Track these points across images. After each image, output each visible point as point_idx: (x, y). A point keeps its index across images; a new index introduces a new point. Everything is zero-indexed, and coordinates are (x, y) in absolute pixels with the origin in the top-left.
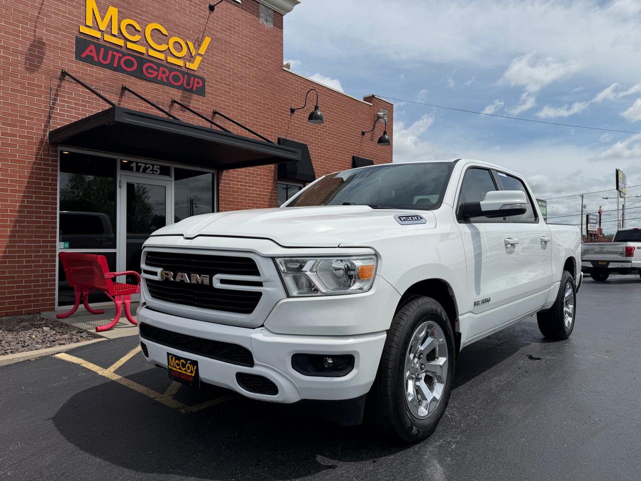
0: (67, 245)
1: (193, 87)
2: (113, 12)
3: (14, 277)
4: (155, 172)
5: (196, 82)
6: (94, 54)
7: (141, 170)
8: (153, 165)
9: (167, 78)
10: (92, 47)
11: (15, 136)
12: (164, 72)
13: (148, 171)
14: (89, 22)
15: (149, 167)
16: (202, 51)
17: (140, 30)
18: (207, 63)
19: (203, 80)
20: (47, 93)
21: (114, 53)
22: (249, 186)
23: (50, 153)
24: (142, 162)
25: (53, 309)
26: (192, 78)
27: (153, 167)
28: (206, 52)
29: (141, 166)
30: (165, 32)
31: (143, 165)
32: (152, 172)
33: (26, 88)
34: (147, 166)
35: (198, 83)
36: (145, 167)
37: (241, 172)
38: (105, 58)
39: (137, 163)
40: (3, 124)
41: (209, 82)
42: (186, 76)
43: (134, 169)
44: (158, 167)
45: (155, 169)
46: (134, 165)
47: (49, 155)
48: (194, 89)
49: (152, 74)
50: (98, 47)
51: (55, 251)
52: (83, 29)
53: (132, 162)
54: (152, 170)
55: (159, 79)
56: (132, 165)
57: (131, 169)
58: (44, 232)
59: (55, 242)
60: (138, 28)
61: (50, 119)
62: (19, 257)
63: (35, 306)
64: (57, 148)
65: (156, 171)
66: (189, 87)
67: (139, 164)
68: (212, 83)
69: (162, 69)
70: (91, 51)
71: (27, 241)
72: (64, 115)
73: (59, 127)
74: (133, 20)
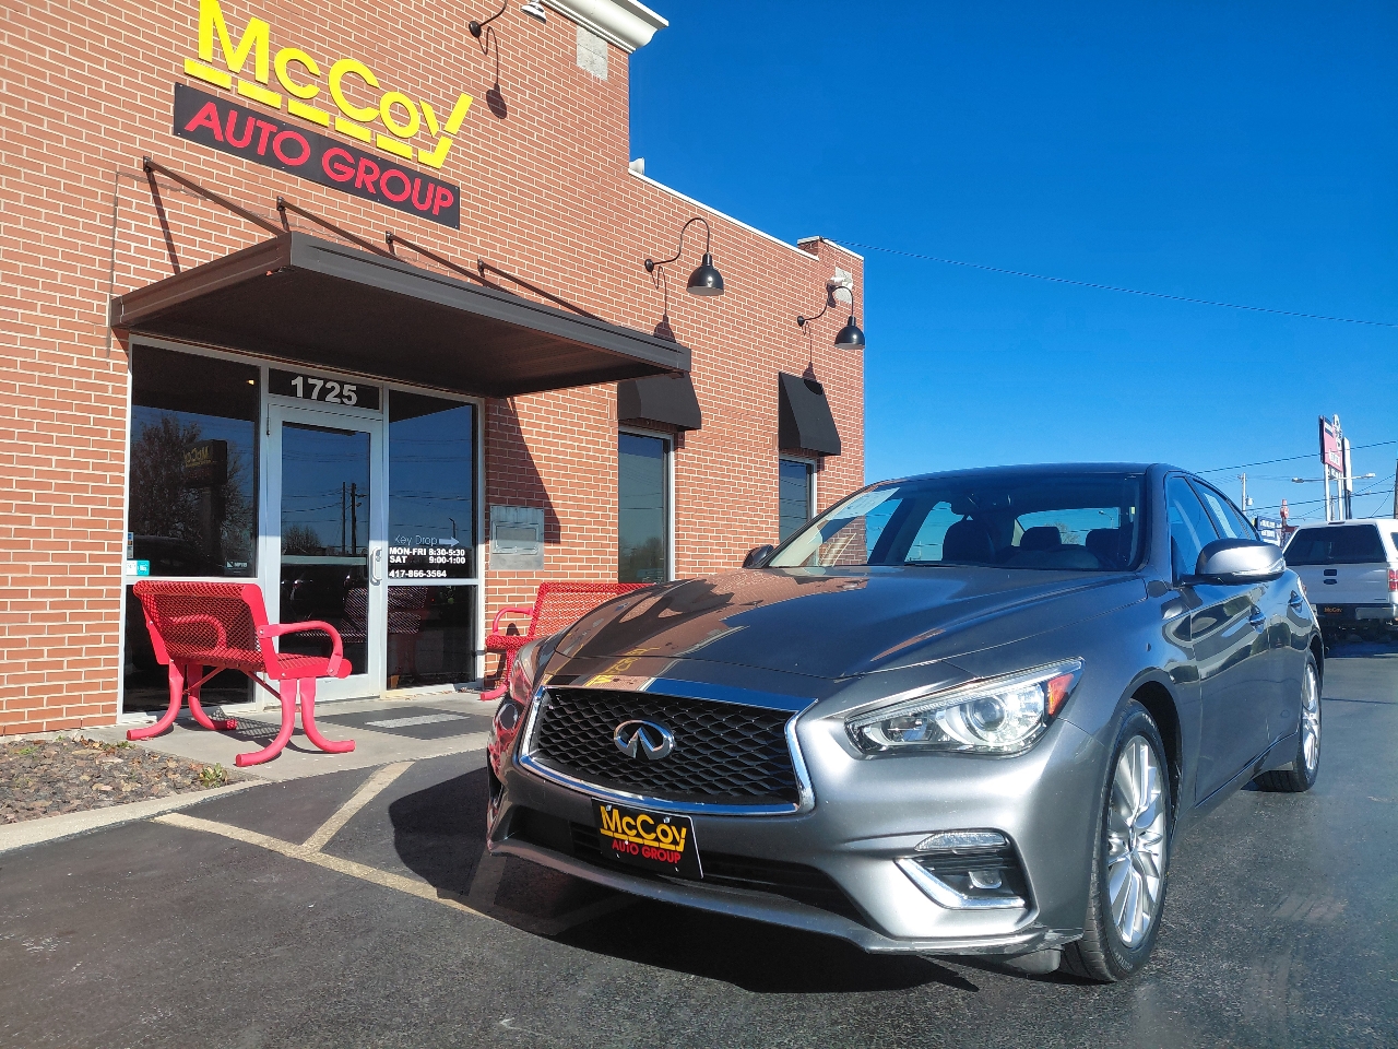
0: (145, 566)
1: (432, 207)
2: (258, 30)
3: (22, 642)
4: (345, 400)
5: (439, 196)
6: (215, 124)
7: (315, 395)
8: (342, 384)
9: (376, 184)
10: (210, 108)
11: (33, 307)
12: (369, 171)
13: (330, 397)
14: (206, 51)
15: (333, 388)
16: (454, 123)
17: (318, 73)
18: (464, 153)
19: (455, 191)
20: (106, 209)
21: (259, 123)
22: (556, 436)
23: (112, 349)
24: (319, 375)
25: (113, 720)
26: (431, 187)
27: (342, 388)
28: (462, 127)
29: (314, 386)
30: (372, 80)
31: (320, 384)
32: (338, 400)
33: (62, 197)
34: (329, 385)
35: (444, 198)
36: (323, 387)
37: (537, 402)
38: (238, 134)
39: (305, 378)
40: (6, 278)
41: (468, 197)
42: (418, 181)
43: (300, 393)
44: (354, 388)
45: (345, 393)
46: (298, 382)
47: (108, 354)
48: (436, 212)
49: (343, 173)
50: (224, 106)
51: (118, 582)
52: (191, 67)
53: (295, 376)
54: (340, 395)
55: (358, 185)
56: (293, 383)
57: (292, 392)
58: (93, 535)
59: (118, 559)
60: (313, 67)
61: (113, 270)
62: (35, 593)
63: (70, 712)
64: (127, 338)
65: (349, 398)
66: (425, 207)
67: (311, 381)
68: (475, 199)
69: (364, 162)
70: (208, 118)
71: (56, 557)
72: (144, 262)
73: (132, 289)
74: (305, 50)
